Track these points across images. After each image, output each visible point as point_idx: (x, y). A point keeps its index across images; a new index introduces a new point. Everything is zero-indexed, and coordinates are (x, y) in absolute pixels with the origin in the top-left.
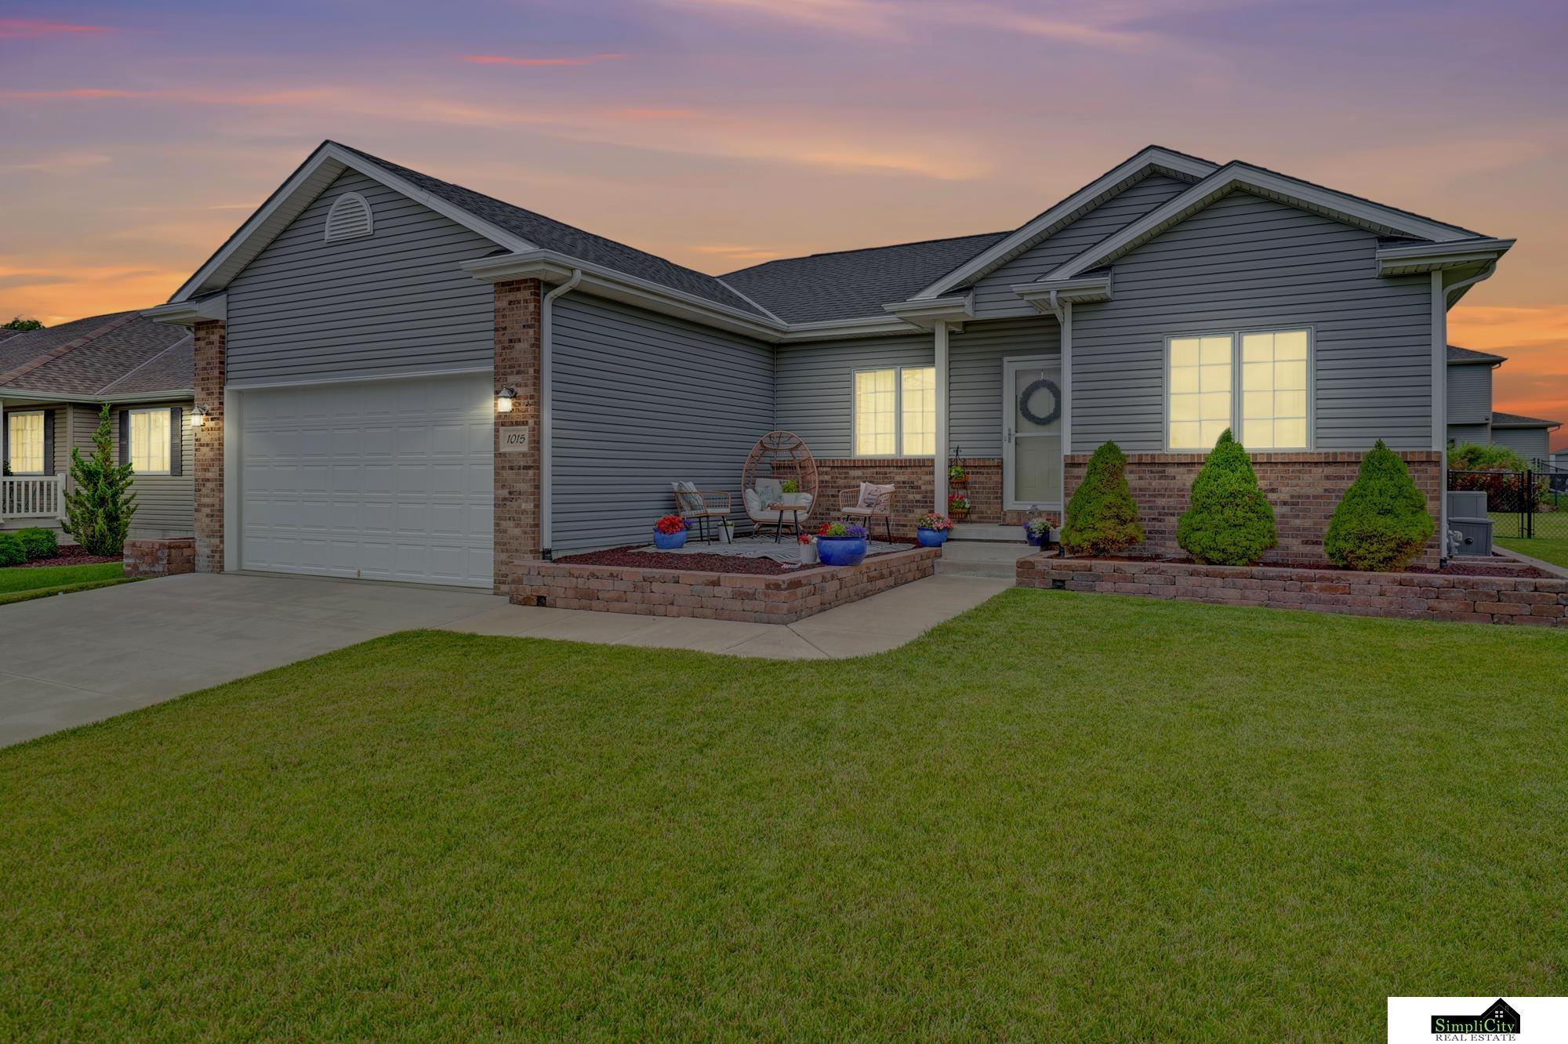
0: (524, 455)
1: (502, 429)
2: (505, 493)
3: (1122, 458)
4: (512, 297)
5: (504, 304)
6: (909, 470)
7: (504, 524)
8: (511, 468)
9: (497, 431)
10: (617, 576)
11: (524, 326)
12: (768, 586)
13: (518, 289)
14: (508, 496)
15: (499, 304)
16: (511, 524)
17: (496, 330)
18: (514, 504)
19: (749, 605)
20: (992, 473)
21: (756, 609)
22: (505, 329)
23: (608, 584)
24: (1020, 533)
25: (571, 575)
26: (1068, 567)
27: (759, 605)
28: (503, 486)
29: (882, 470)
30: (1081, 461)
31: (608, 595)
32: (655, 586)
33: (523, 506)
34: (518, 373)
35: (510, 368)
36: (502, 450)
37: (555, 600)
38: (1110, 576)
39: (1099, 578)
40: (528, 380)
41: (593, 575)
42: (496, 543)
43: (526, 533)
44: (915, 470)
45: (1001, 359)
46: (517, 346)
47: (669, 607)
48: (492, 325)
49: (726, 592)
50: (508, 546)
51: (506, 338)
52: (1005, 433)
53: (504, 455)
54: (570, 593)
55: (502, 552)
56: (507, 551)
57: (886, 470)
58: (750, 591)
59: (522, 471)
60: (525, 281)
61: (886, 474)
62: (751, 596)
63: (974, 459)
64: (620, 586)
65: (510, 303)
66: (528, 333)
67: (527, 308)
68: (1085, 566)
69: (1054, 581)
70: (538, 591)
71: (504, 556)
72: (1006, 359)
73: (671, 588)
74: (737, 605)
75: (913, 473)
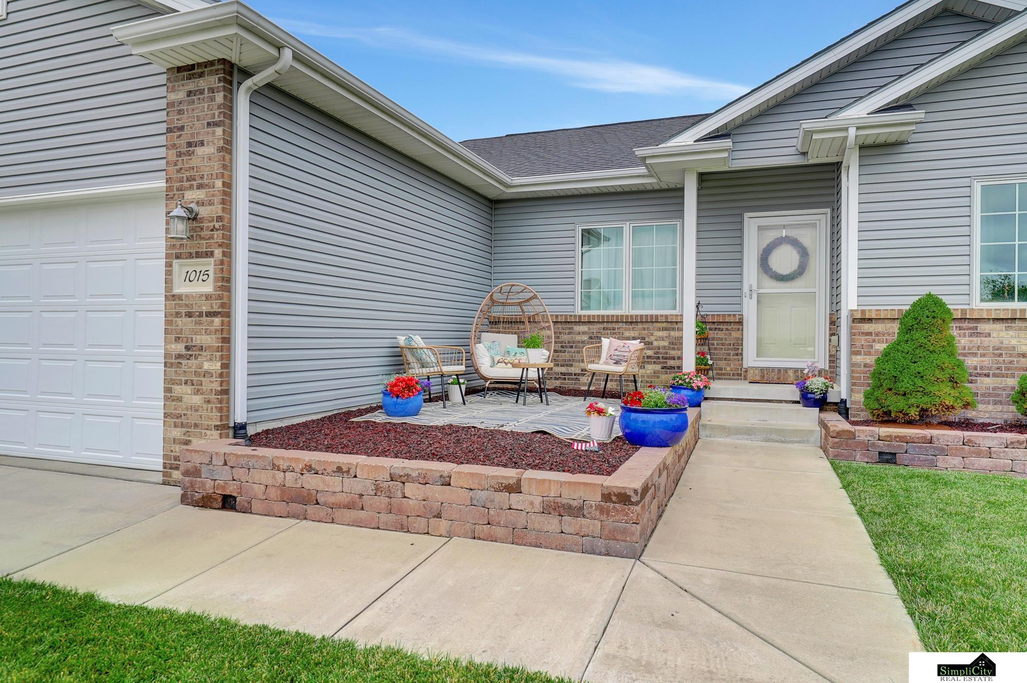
0: (208, 297)
1: (176, 263)
2: (180, 348)
3: (948, 311)
4: (191, 85)
5: (181, 95)
6: (640, 326)
7: (178, 390)
8: (189, 315)
9: (169, 265)
10: (348, 472)
11: (209, 124)
12: (607, 497)
13: (201, 75)
14: (184, 352)
15: (173, 97)
16: (188, 389)
17: (169, 130)
18: (193, 362)
19: (570, 524)
20: (732, 330)
21: (585, 531)
22: (182, 128)
23: (335, 483)
24: (792, 392)
25: (275, 467)
26: (901, 439)
27: (591, 525)
28: (177, 339)
29: (610, 325)
30: (874, 316)
31: (332, 499)
32: (410, 489)
33: (206, 366)
34: (200, 187)
35: (188, 180)
36: (177, 291)
37: (250, 503)
38: (957, 449)
39: (943, 451)
40: (213, 195)
41: (309, 468)
42: (166, 415)
43: (209, 402)
44: (646, 326)
45: (741, 215)
46: (200, 151)
47: (432, 521)
48: (163, 128)
49: (532, 503)
50: (183, 419)
51: (183, 141)
52: (746, 289)
53: (180, 297)
54: (273, 493)
55: (175, 426)
56: (182, 426)
57: (614, 325)
58: (575, 503)
59: (204, 319)
60: (211, 63)
61: (614, 329)
62: (577, 511)
63: (713, 315)
64: (357, 486)
65: (189, 93)
66: (214, 133)
67: (213, 99)
68: (924, 437)
69: (880, 453)
70: (223, 488)
71: (177, 433)
72: (747, 215)
73: (437, 492)
74: (552, 524)
75: (644, 329)
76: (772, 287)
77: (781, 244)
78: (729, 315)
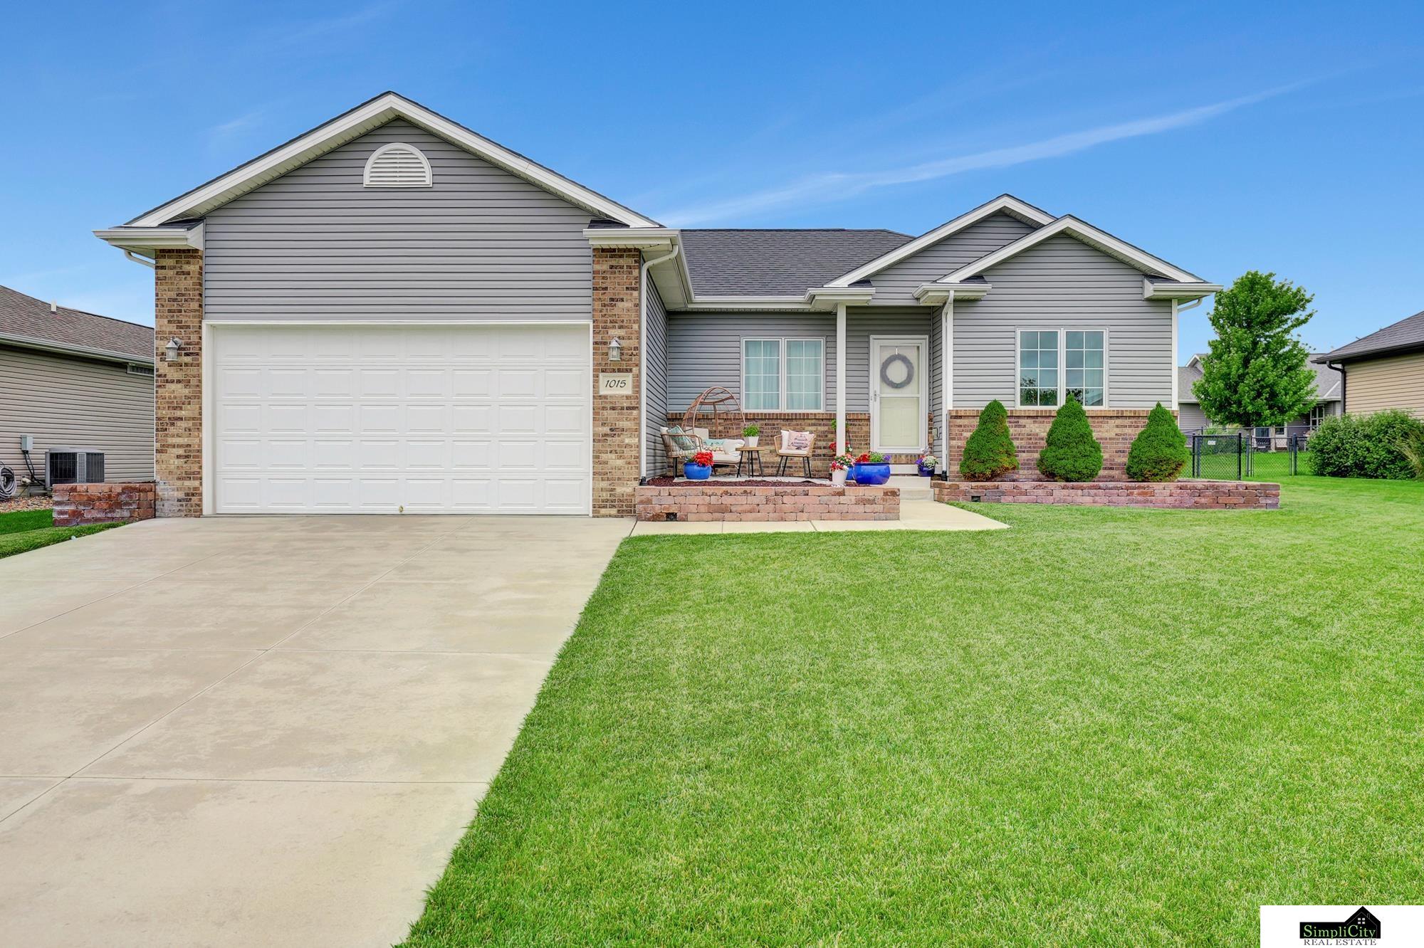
0: (628, 397)
1: (601, 375)
2: (606, 430)
4: (614, 262)
5: (605, 267)
6: (794, 422)
7: (604, 457)
8: (613, 409)
9: (596, 376)
10: (750, 493)
11: (627, 288)
12: (886, 494)
13: (621, 256)
14: (609, 432)
15: (597, 267)
16: (613, 456)
17: (595, 289)
18: (616, 438)
19: (869, 508)
20: (863, 425)
21: (876, 510)
22: (606, 289)
23: (743, 499)
24: (914, 469)
25: (703, 493)
26: (983, 487)
27: (879, 508)
28: (603, 424)
29: (770, 422)
30: (963, 414)
31: (739, 508)
32: (786, 499)
33: (627, 441)
34: (621, 327)
35: (611, 322)
36: (602, 392)
37: (686, 516)
38: (1010, 492)
39: (1003, 493)
40: (631, 334)
41: (726, 493)
42: (594, 473)
43: (629, 463)
44: (799, 422)
45: (868, 337)
46: (620, 304)
47: (799, 514)
48: (590, 285)
49: (851, 500)
50: (609, 475)
51: (607, 297)
52: (871, 394)
53: (605, 397)
54: (702, 509)
55: (602, 480)
56: (608, 479)
57: (773, 422)
58: (871, 498)
59: (625, 411)
60: (630, 250)
61: (774, 425)
62: (872, 502)
63: (854, 414)
64: (755, 500)
65: (612, 267)
66: (631, 294)
67: (630, 273)
68: (995, 486)
69: (973, 497)
70: (668, 509)
71: (605, 484)
72: (872, 337)
73: (803, 499)
74: (860, 508)
75: (798, 425)
76: (890, 393)
77: (895, 360)
78: (861, 414)
